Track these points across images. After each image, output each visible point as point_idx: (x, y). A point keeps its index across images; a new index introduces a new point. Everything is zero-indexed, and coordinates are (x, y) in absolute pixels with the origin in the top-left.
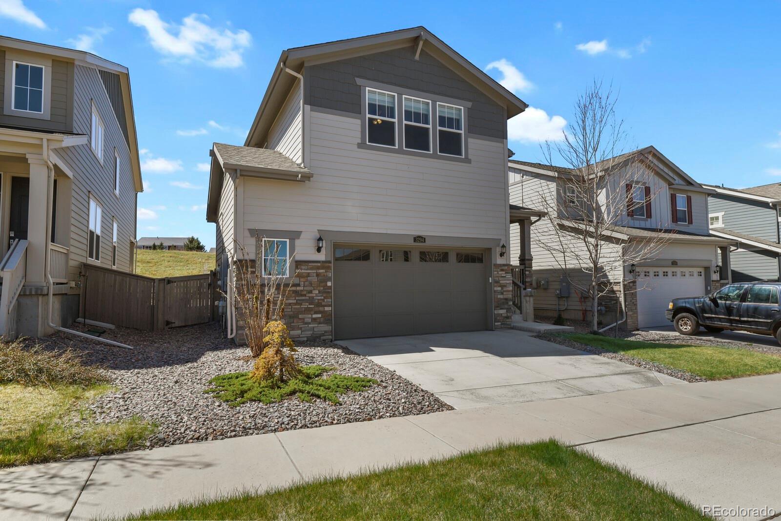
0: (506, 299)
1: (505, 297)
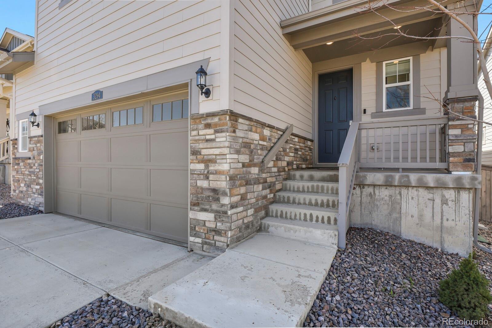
0: (215, 191)
1: (213, 185)
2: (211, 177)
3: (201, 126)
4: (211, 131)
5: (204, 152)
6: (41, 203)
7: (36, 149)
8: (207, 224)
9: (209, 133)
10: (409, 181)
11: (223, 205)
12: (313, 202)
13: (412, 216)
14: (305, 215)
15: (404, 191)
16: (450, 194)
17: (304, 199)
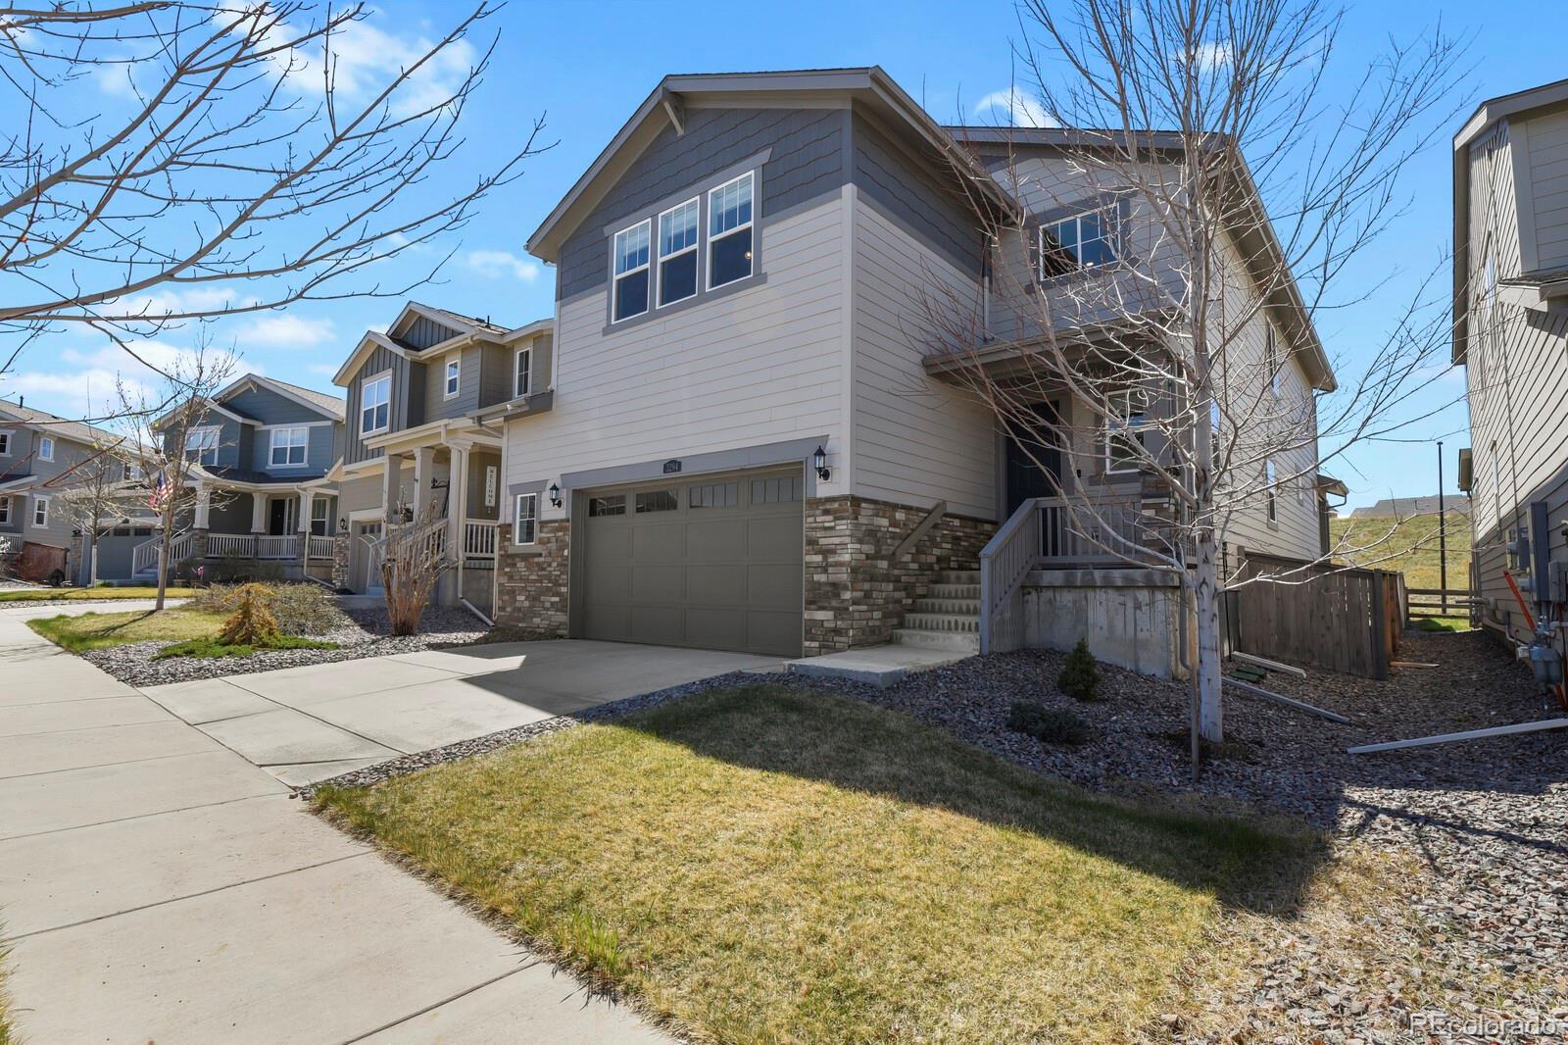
0: (834, 585)
1: (832, 578)
2: (830, 570)
3: (818, 512)
4: (830, 518)
5: (822, 541)
6: (561, 624)
7: (554, 540)
8: (826, 624)
9: (827, 520)
10: (1093, 579)
11: (844, 601)
12: (964, 608)
13: (1101, 628)
14: (949, 622)
15: (1090, 594)
16: (1143, 596)
17: (953, 606)
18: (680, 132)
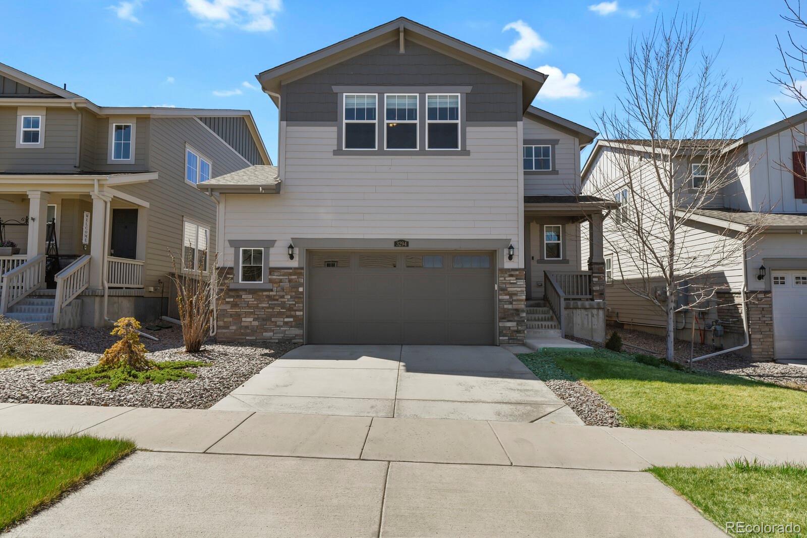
0: (517, 310)
1: (515, 307)
2: (514, 303)
3: (507, 275)
4: (514, 278)
5: (509, 289)
6: (296, 335)
7: (287, 281)
8: (511, 329)
9: (513, 280)
10: (577, 305)
11: (522, 317)
12: (537, 318)
13: (579, 325)
14: (538, 325)
15: (574, 311)
16: (595, 311)
18: (402, 50)
